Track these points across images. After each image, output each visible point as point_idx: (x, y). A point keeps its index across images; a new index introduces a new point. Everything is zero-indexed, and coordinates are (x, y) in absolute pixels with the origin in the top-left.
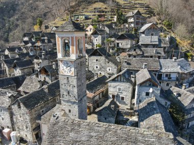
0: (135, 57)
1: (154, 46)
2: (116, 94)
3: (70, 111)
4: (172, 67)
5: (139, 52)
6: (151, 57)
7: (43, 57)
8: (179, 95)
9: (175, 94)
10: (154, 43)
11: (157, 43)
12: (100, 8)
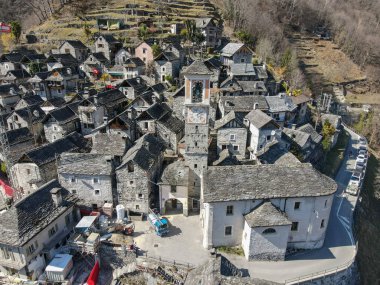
0: (231, 94)
1: (250, 78)
2: (227, 143)
3: (196, 166)
4: (280, 105)
5: (237, 88)
6: (252, 93)
7: (96, 101)
8: (294, 136)
9: (290, 135)
10: (250, 74)
11: (254, 74)
12: (137, 6)
